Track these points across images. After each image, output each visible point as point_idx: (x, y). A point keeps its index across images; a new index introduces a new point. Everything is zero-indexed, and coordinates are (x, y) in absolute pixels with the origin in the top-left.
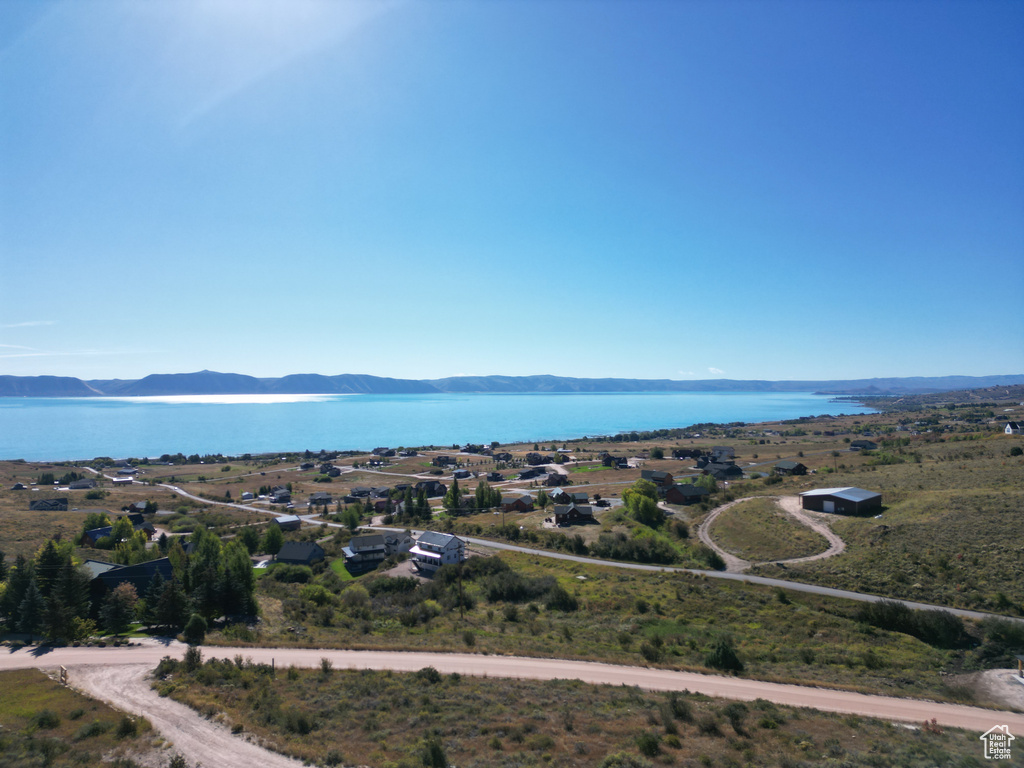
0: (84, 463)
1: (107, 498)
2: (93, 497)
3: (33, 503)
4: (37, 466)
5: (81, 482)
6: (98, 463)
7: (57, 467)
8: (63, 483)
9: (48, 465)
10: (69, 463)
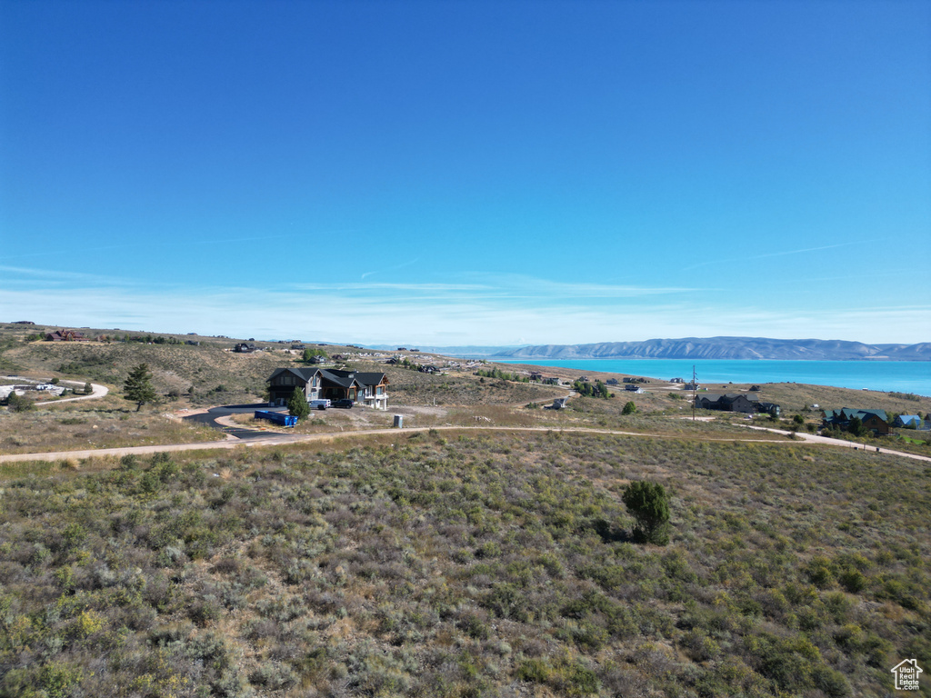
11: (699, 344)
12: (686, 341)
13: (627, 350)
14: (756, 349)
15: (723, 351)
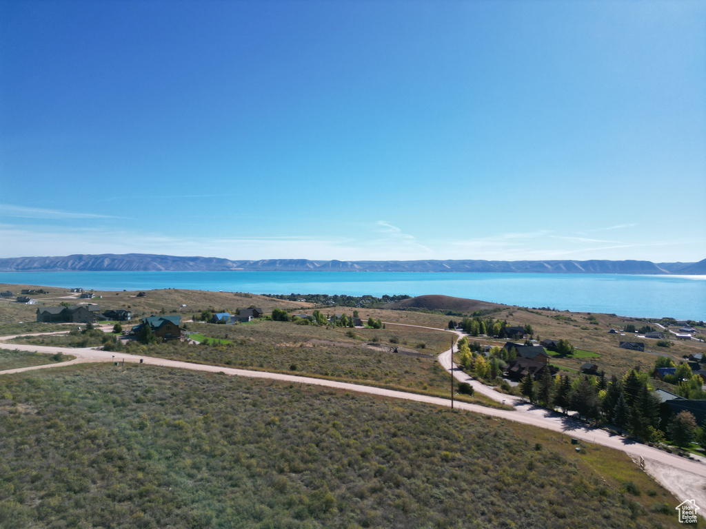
0: (655, 321)
1: (671, 347)
2: (661, 345)
3: (621, 343)
4: (623, 319)
5: (653, 334)
6: (666, 322)
7: (637, 321)
8: (641, 332)
9: (631, 320)
10: (645, 319)
11: (116, 259)
12: (104, 257)
13: (50, 264)
14: (160, 263)
15: (135, 265)
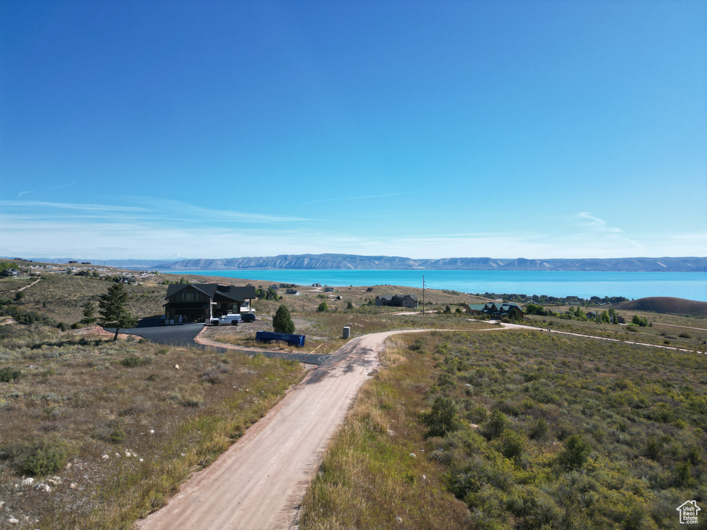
11: (314, 259)
12: (304, 257)
13: (263, 263)
14: (350, 262)
15: (329, 264)
